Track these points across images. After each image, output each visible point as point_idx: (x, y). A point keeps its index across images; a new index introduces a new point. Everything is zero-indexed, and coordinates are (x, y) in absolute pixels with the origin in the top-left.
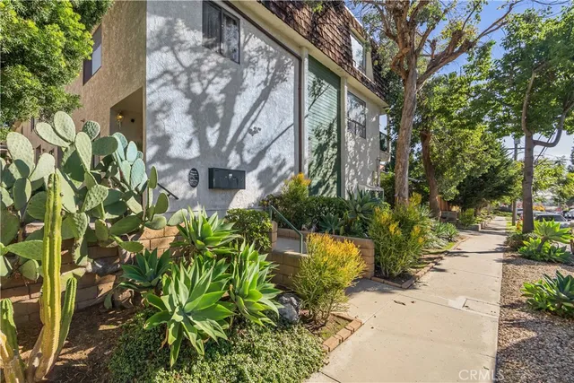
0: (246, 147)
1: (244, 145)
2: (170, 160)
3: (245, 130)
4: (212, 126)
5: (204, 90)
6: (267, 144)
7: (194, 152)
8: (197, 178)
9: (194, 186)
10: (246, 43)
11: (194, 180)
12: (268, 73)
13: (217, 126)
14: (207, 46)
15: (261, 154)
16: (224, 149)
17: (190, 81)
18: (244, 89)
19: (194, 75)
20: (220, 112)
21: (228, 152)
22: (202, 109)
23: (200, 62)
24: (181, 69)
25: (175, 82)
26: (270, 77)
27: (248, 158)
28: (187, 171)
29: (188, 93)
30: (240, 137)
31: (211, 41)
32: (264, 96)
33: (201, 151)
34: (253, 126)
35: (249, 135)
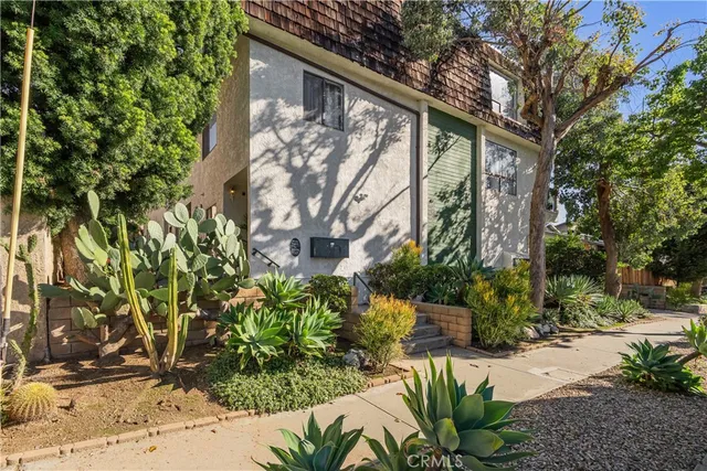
0: (352, 215)
1: (348, 213)
2: (272, 231)
3: (350, 198)
4: (314, 197)
5: (305, 163)
6: (375, 210)
7: (295, 222)
8: (299, 248)
9: (295, 255)
10: (350, 109)
11: (296, 248)
12: (377, 136)
13: (319, 196)
14: (309, 119)
15: (369, 222)
16: (326, 219)
17: (291, 155)
18: (349, 156)
19: (295, 150)
20: (322, 182)
21: (331, 221)
22: (303, 181)
23: (301, 136)
24: (282, 145)
25: (276, 158)
26: (379, 139)
27: (353, 226)
28: (289, 242)
29: (289, 167)
30: (345, 205)
31: (312, 113)
32: (373, 160)
33: (302, 221)
34: (360, 192)
35: (354, 203)
